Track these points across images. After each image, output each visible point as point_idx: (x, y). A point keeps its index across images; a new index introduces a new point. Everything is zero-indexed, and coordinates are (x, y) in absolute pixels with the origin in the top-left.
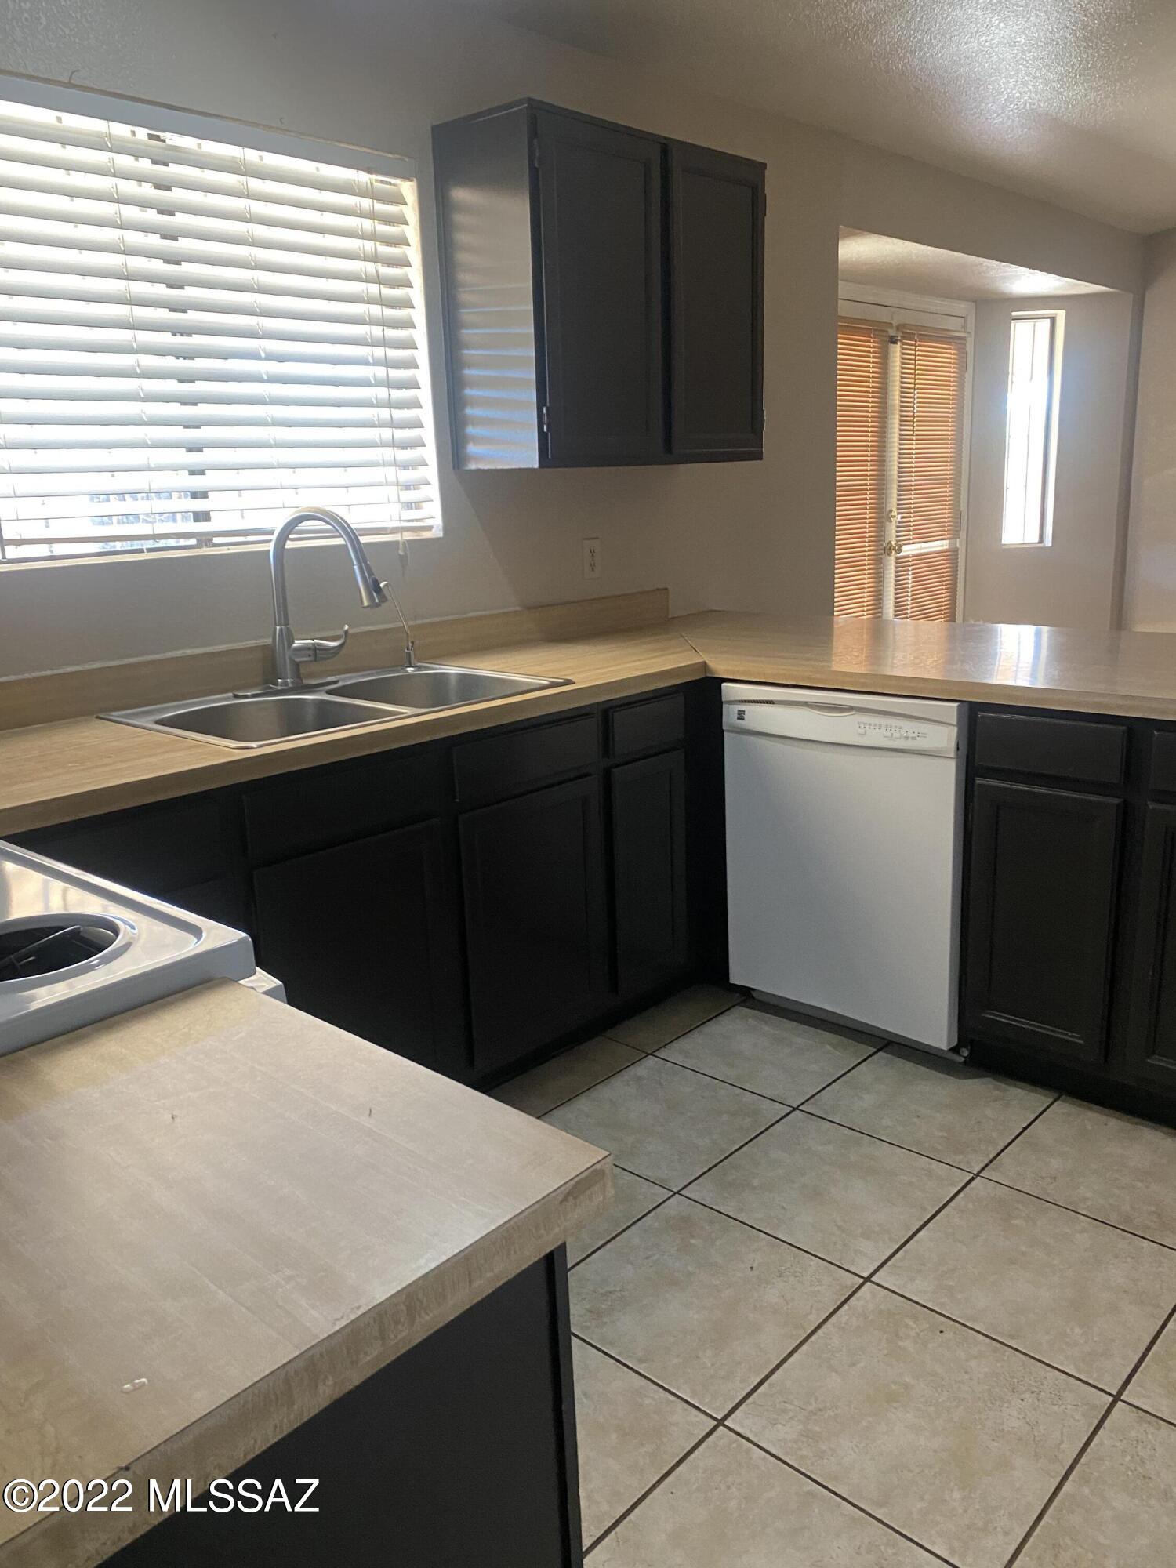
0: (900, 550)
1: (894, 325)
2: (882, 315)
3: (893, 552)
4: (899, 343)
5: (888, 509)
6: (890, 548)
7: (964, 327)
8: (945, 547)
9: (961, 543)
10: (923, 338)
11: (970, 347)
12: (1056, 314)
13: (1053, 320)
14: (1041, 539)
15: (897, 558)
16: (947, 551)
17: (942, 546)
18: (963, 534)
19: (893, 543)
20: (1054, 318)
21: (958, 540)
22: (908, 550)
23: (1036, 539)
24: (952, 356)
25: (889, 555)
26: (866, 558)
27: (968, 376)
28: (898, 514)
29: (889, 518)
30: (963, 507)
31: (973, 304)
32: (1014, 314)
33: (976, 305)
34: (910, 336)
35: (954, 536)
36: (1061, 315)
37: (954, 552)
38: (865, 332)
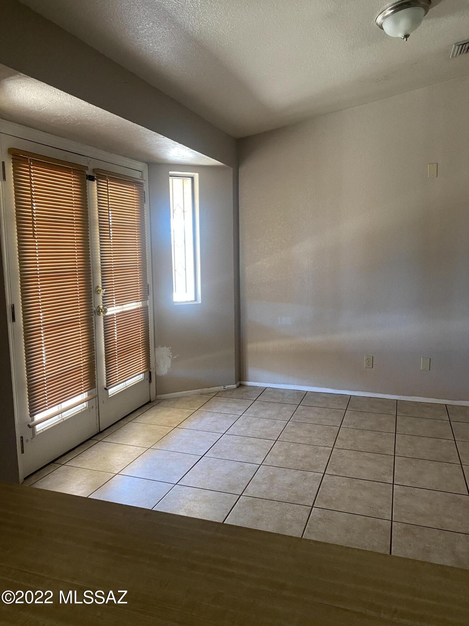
0: (105, 311)
1: (89, 169)
2: (82, 162)
3: (102, 313)
4: (96, 181)
5: (96, 286)
6: (99, 311)
7: (142, 177)
8: (139, 306)
9: (150, 303)
10: (113, 179)
11: (146, 188)
12: (194, 175)
13: (192, 178)
14: (196, 300)
15: (104, 317)
16: (141, 308)
17: (138, 305)
18: (150, 297)
19: (101, 307)
20: (193, 177)
21: (148, 301)
22: (112, 311)
23: (193, 299)
24: (135, 193)
25: (99, 315)
26: (79, 320)
27: (146, 206)
28: (103, 289)
29: (97, 292)
30: (149, 282)
31: (147, 164)
32: (170, 172)
33: (148, 165)
34: (104, 178)
35: (144, 298)
36: (196, 176)
37: (145, 309)
38: (68, 170)
